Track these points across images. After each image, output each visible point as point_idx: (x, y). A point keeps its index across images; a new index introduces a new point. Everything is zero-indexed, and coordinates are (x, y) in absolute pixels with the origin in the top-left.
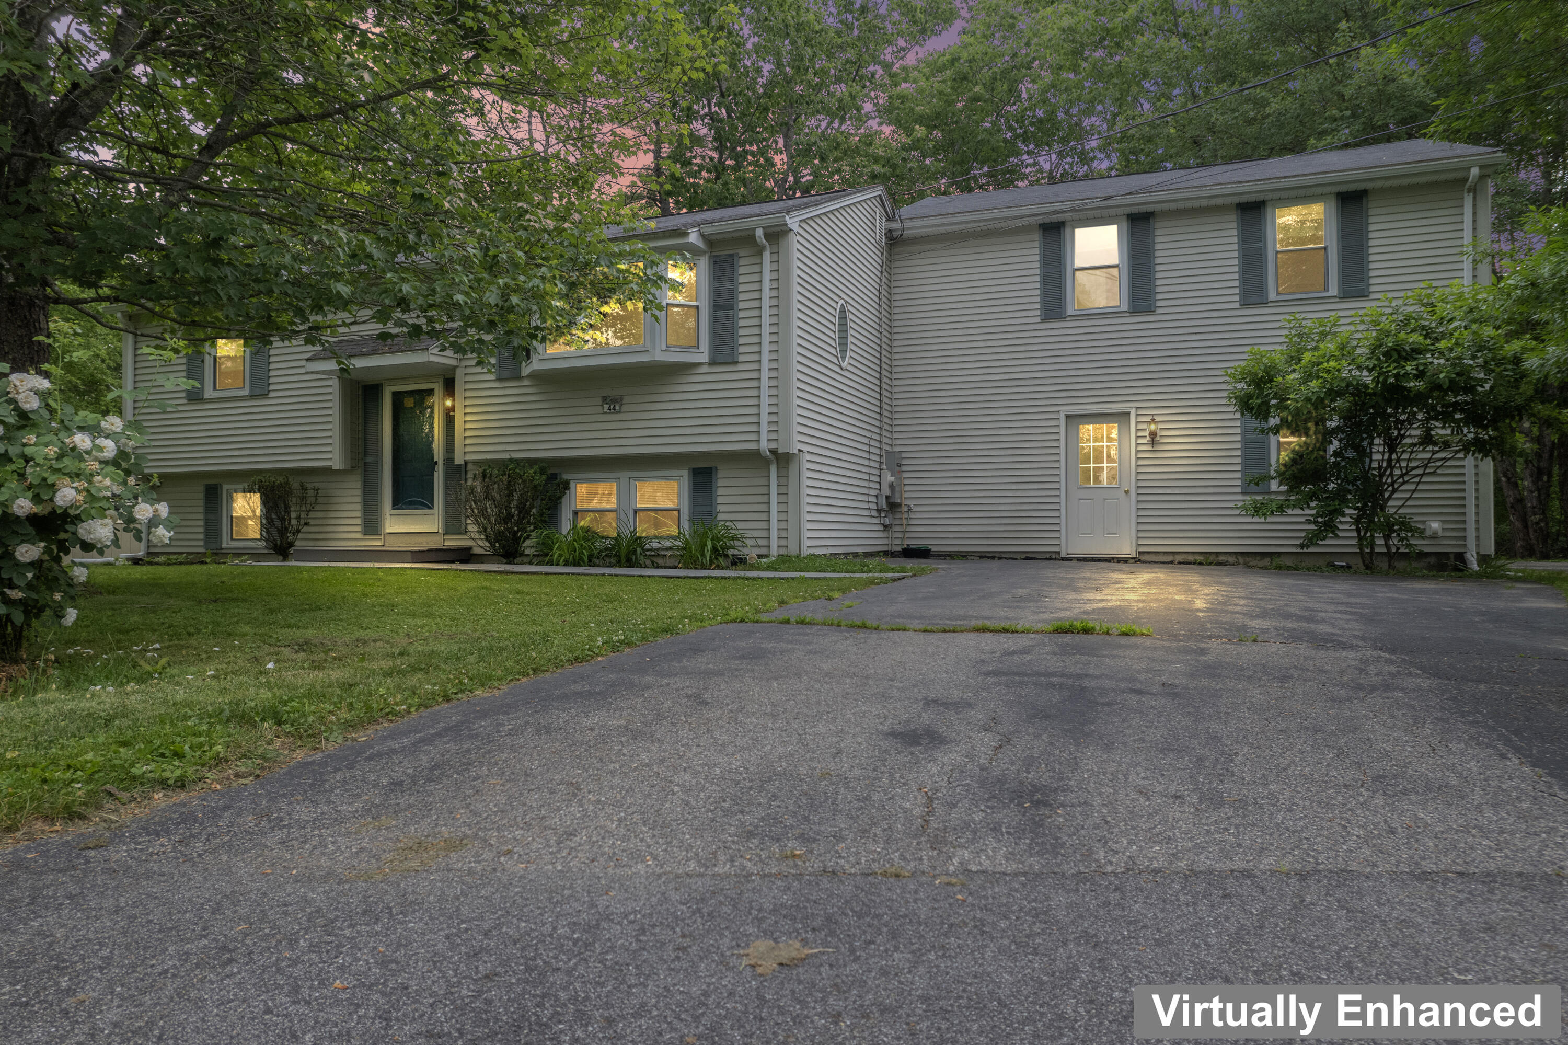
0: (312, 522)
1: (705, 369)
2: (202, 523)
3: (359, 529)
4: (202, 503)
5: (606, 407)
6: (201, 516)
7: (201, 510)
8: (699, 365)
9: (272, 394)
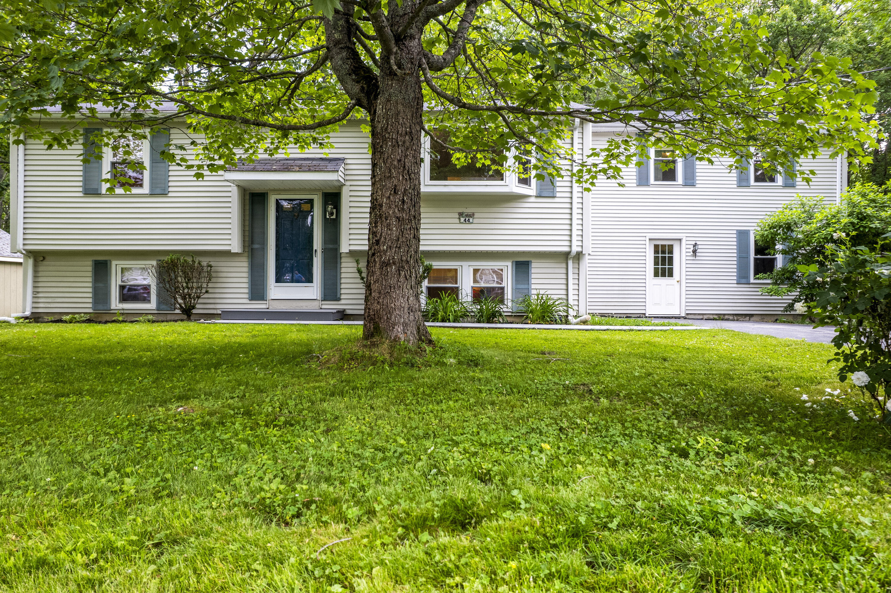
0: (210, 290)
1: (533, 199)
2: (90, 290)
3: (246, 296)
4: (90, 274)
5: (462, 220)
6: (90, 285)
7: (90, 279)
8: (529, 196)
9: (170, 194)
